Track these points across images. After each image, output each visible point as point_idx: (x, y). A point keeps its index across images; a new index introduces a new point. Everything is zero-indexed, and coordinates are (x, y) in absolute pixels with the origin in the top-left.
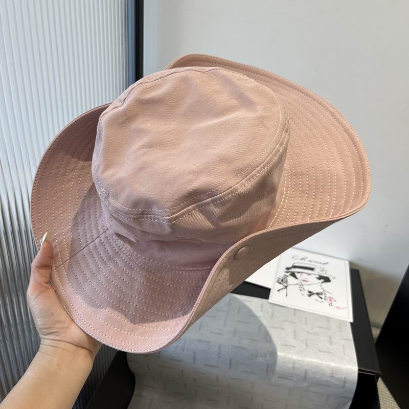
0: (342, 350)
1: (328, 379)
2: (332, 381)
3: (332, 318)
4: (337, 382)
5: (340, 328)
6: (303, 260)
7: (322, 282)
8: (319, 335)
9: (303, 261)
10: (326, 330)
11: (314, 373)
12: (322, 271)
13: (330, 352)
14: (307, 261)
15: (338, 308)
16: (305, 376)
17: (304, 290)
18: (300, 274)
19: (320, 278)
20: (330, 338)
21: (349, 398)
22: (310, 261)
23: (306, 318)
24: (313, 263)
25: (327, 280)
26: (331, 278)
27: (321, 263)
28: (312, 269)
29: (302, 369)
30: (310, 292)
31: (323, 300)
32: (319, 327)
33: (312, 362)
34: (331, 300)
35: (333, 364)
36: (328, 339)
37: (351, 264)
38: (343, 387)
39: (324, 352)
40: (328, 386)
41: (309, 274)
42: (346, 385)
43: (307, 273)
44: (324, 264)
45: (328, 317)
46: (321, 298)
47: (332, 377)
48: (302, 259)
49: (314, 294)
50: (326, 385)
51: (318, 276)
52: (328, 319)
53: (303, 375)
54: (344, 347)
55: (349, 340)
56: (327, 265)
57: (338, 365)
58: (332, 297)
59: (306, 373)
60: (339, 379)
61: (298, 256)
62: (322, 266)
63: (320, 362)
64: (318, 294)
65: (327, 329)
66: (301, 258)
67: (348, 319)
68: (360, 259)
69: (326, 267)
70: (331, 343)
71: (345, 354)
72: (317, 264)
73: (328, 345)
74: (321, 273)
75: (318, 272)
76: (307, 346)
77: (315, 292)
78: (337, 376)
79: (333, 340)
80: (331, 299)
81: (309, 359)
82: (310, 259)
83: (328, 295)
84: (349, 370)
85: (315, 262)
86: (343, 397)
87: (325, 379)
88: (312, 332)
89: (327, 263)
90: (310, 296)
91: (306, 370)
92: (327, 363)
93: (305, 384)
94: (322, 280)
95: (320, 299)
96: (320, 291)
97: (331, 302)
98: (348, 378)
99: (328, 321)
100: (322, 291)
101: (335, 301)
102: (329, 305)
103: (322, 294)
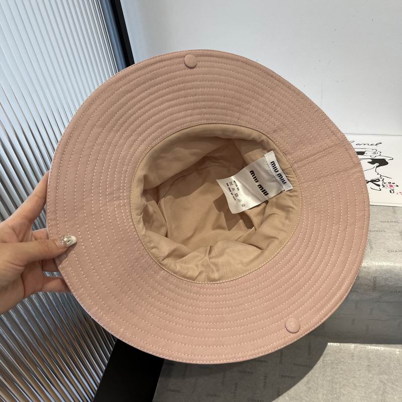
3: (399, 207)
7: (377, 167)
10: (394, 224)
11: (386, 279)
12: (375, 153)
16: (374, 285)
19: (374, 161)
22: (359, 145)
24: (363, 146)
25: (383, 162)
26: (388, 159)
27: (372, 145)
28: (362, 153)
29: (369, 277)
31: (381, 186)
33: (380, 267)
34: (391, 186)
39: (396, 251)
44: (377, 144)
45: (394, 207)
46: (379, 185)
51: (371, 161)
52: (394, 209)
56: (380, 145)
58: (392, 182)
59: (375, 281)
62: (375, 147)
63: (392, 264)
72: (366, 146)
73: (399, 242)
74: (374, 155)
77: (370, 180)
80: (391, 184)
81: (377, 264)
82: (358, 143)
85: (364, 144)
89: (381, 143)
91: (375, 278)
93: (375, 295)
94: (377, 164)
95: (377, 188)
96: (375, 177)
97: (392, 188)
99: (394, 212)
100: (378, 177)
101: (397, 186)
102: (391, 192)
103: (379, 181)
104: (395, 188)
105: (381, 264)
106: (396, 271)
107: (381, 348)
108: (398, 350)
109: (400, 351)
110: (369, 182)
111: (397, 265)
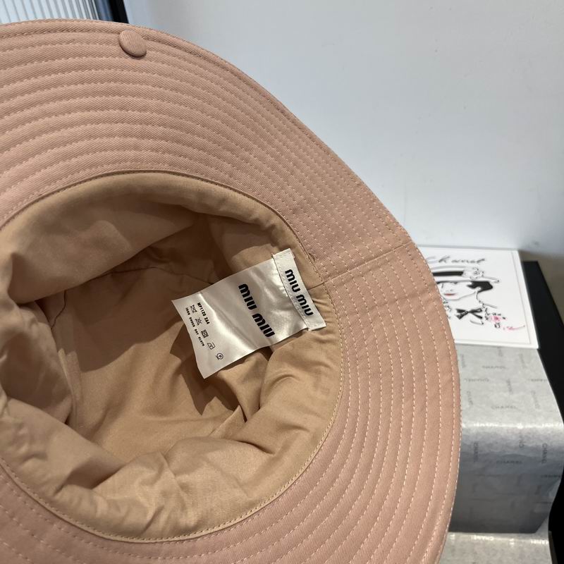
0: (532, 400)
1: (516, 452)
2: (522, 454)
3: (507, 347)
4: (531, 455)
5: (523, 362)
6: (443, 262)
7: (479, 292)
8: (488, 380)
9: (443, 264)
10: (500, 370)
11: (490, 445)
12: (476, 273)
13: (512, 407)
14: (449, 263)
15: (511, 328)
16: (476, 452)
17: (451, 310)
18: (441, 285)
19: (475, 285)
20: (509, 382)
21: (555, 476)
22: (456, 261)
23: (463, 356)
24: (460, 264)
25: (486, 286)
26: (492, 282)
27: (473, 262)
28: (460, 273)
29: (468, 443)
30: (460, 311)
31: (484, 319)
32: (488, 367)
33: (482, 428)
34: (497, 319)
35: (520, 426)
36: (505, 384)
37: (522, 254)
38: (544, 460)
39: (502, 407)
40: (517, 462)
41: (456, 283)
42: (548, 457)
43: (451, 282)
44: (478, 262)
45: (499, 347)
46: (481, 318)
47: (522, 447)
48: (440, 261)
49: (467, 313)
50: (512, 462)
51: (471, 283)
52: (500, 350)
53: (473, 452)
54: (534, 393)
55: (542, 380)
56: (483, 262)
57: (529, 426)
58: (498, 313)
59: (476, 449)
60: (535, 449)
61: (434, 258)
62: (476, 265)
63: (496, 425)
64: (473, 312)
65: (501, 367)
66: (440, 258)
67: (530, 343)
68: (537, 243)
69: (482, 266)
70: (510, 390)
71: (538, 406)
72: (465, 264)
73: (506, 395)
74: (475, 277)
75: (469, 276)
76: (471, 402)
77: (469, 310)
78: (530, 445)
79: (512, 384)
80: (497, 316)
81: (478, 425)
82: (454, 259)
83: (491, 311)
84: (549, 432)
85: (463, 261)
86: (546, 476)
87: (510, 452)
88: (477, 377)
89: (483, 260)
90: (460, 317)
91: (476, 443)
92: (511, 426)
93: (478, 466)
94: (479, 289)
95: (478, 320)
97: (497, 321)
98: (549, 445)
99: (501, 354)
100: (480, 306)
101: (504, 318)
102: (496, 326)
103: (481, 311)
104: (502, 321)
105: (484, 425)
106: (502, 434)
107: (490, 538)
108: (512, 540)
109: (515, 542)
110: (468, 312)
111: (504, 426)
